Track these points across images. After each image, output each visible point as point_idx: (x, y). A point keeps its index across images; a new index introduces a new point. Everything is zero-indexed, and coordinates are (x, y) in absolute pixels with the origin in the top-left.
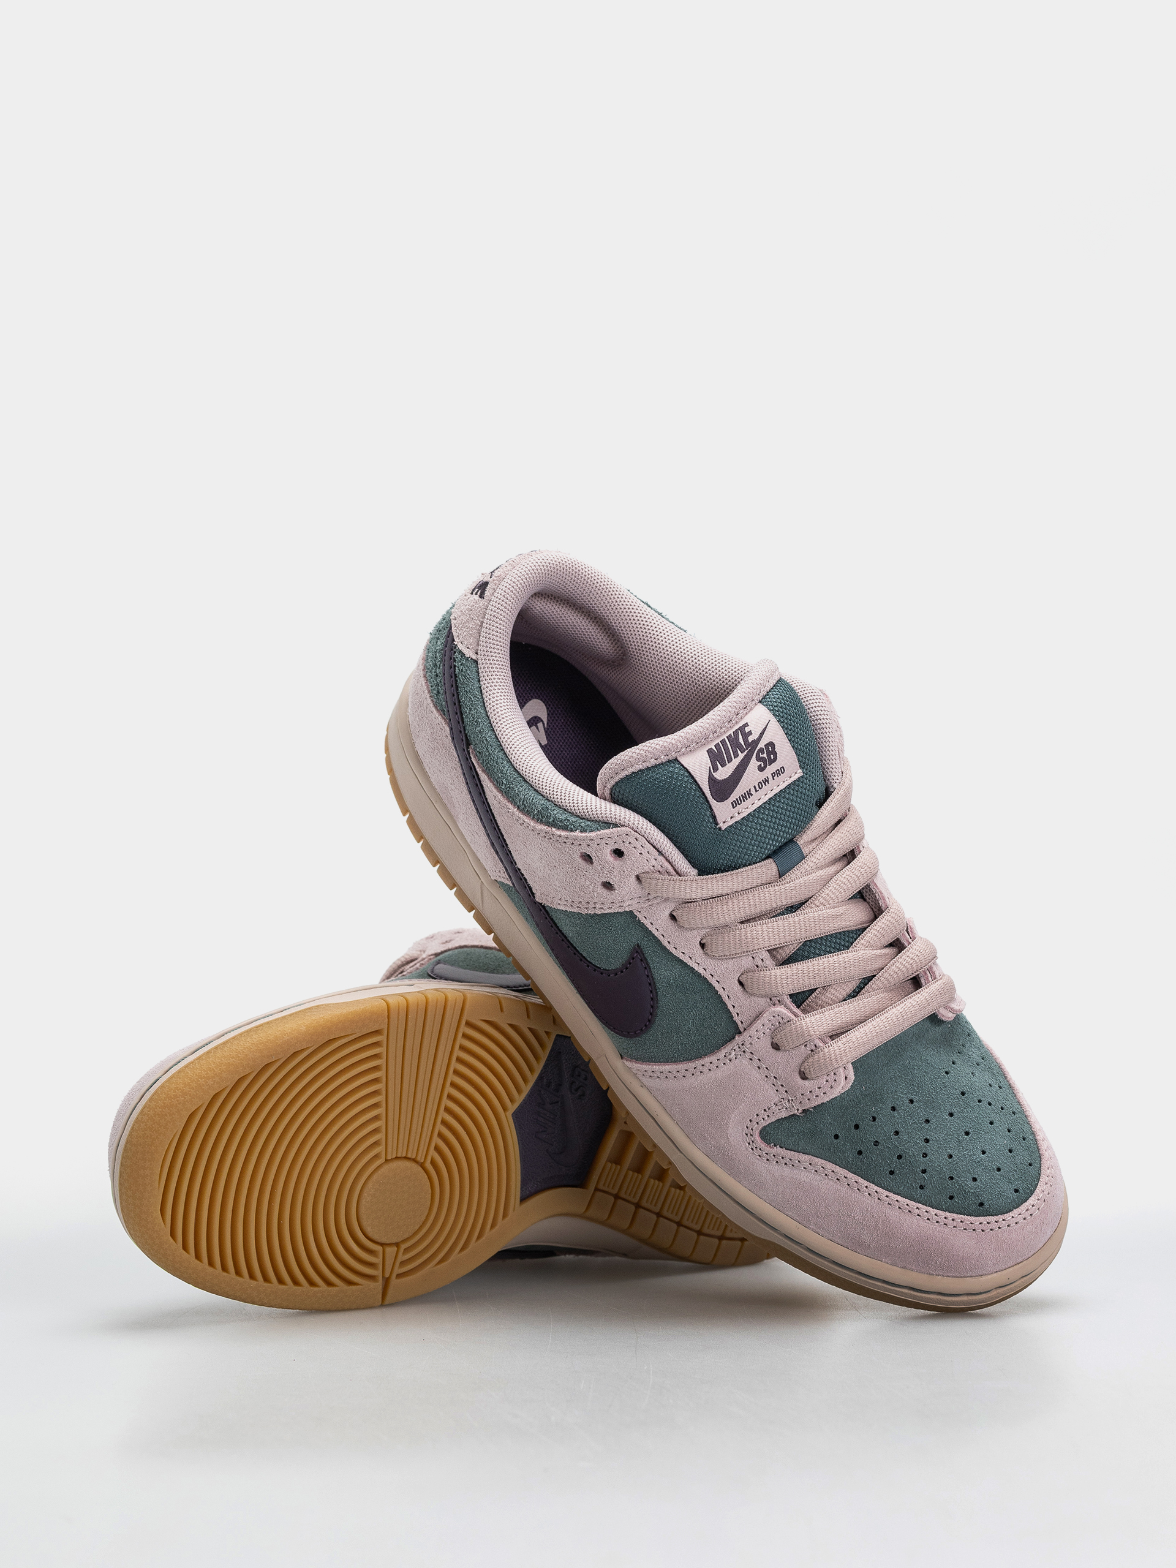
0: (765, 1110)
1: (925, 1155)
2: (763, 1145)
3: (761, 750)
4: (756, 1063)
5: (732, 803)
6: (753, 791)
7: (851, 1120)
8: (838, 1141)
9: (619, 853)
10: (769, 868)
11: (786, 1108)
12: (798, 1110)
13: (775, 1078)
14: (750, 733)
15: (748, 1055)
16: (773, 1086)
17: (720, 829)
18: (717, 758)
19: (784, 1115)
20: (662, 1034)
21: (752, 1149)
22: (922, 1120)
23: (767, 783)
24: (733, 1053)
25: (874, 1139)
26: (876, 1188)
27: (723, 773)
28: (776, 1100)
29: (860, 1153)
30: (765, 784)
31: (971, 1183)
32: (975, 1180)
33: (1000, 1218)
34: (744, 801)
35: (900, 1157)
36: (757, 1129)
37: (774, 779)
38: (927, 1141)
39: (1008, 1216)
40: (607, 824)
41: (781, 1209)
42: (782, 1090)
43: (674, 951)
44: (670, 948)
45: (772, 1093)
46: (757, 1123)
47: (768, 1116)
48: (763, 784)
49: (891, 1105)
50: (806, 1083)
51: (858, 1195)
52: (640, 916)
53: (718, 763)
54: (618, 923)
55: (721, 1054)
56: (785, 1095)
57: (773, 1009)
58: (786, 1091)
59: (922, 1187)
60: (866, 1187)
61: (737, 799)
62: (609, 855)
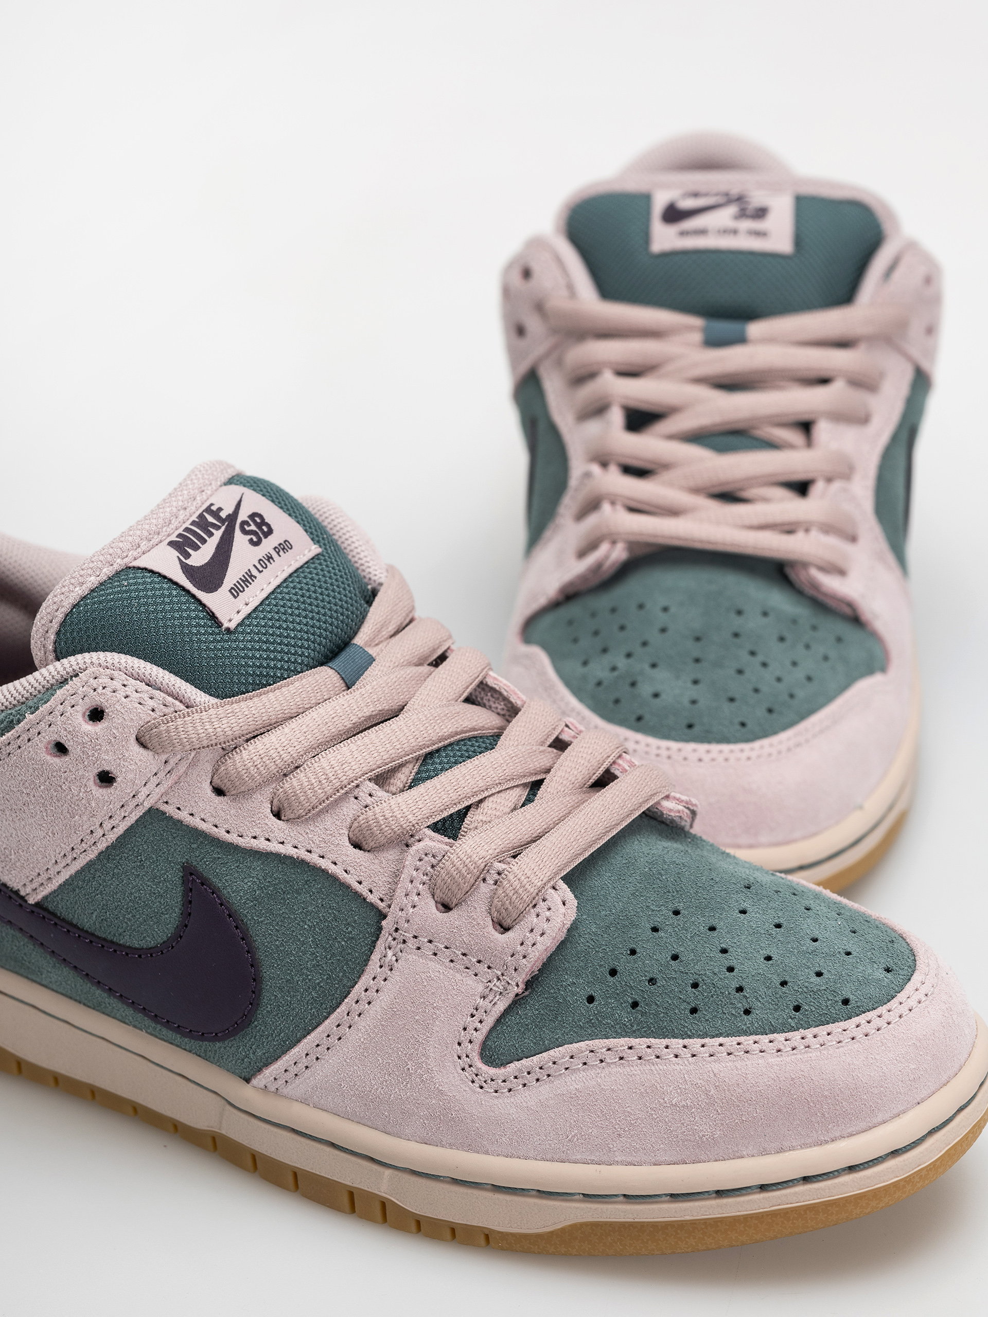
0: (472, 1016)
1: (731, 969)
2: (492, 1071)
3: (244, 523)
4: (428, 949)
5: (230, 591)
6: (255, 572)
7: (601, 966)
8: (596, 1003)
9: (96, 715)
10: (325, 676)
11: (501, 993)
12: (517, 985)
13: (464, 955)
14: (220, 509)
15: (411, 943)
16: (467, 970)
17: (228, 629)
18: (183, 545)
19: (502, 1006)
20: (281, 989)
21: (481, 1087)
22: (703, 929)
23: (271, 560)
24: (390, 953)
25: (646, 976)
26: (681, 1042)
27: (200, 557)
28: (480, 988)
29: (635, 1005)
30: (269, 561)
31: (815, 979)
32: (819, 974)
33: (882, 1010)
34: (247, 587)
35: (695, 985)
36: (474, 1051)
37: (280, 556)
38: (724, 951)
39: (893, 1004)
40: (64, 682)
41: (564, 1156)
42: (482, 968)
43: (241, 842)
44: (233, 838)
45: (470, 982)
46: (471, 1042)
47: (481, 1022)
48: (266, 562)
49: (649, 926)
50: (510, 934)
51: (661, 1066)
52: (170, 810)
53: (188, 549)
54: (145, 842)
55: (373, 966)
56: (490, 974)
57: (412, 850)
58: (489, 967)
59: (747, 1012)
60: (667, 1047)
61: (235, 585)
62: (83, 723)
